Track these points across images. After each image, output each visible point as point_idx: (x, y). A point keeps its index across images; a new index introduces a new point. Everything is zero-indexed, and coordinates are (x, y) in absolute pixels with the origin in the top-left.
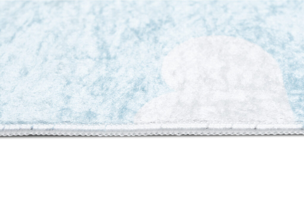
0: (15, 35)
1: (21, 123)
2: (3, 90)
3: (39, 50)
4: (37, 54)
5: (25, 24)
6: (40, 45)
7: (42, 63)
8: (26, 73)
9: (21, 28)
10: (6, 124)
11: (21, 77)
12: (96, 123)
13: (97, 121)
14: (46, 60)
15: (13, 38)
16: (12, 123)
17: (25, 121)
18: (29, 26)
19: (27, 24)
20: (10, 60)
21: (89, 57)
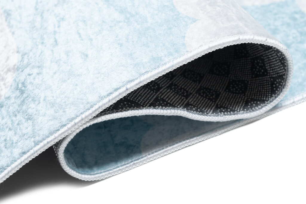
0: (55, 39)
1: (116, 90)
2: (81, 75)
3: (80, 36)
4: (82, 40)
5: (55, 27)
6: (79, 34)
7: (91, 43)
8: (87, 56)
9: (55, 32)
10: (107, 96)
11: (85, 60)
12: (165, 64)
13: (164, 62)
14: (91, 40)
15: (56, 41)
16: (111, 93)
17: (118, 87)
18: (59, 27)
19: (57, 26)
20: (68, 56)
21: (120, 22)
